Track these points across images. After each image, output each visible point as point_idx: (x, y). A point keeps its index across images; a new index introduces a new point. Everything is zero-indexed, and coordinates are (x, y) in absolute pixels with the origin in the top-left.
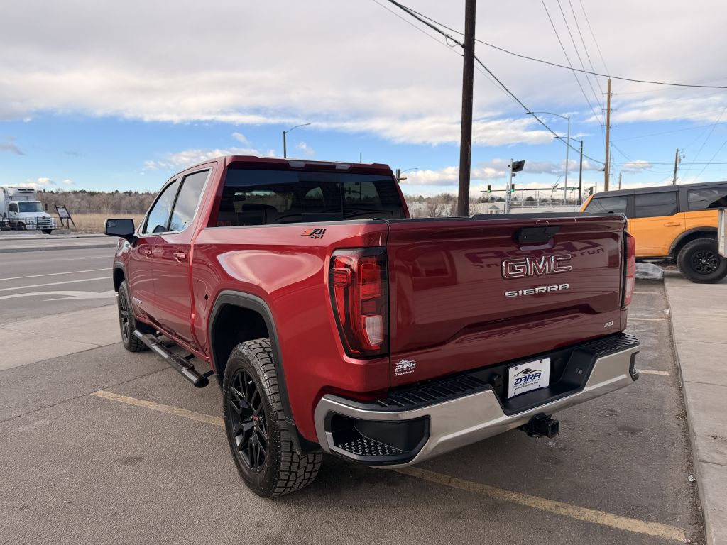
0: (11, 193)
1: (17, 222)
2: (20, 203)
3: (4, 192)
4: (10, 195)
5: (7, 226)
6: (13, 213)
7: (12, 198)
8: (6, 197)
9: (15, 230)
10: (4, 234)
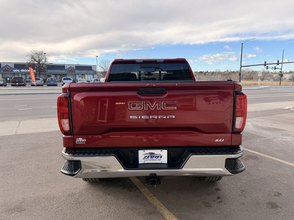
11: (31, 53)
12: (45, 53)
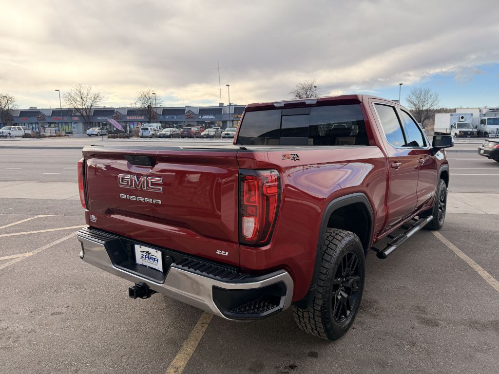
0: (484, 112)
1: (484, 131)
2: (488, 119)
3: (480, 111)
4: (484, 113)
5: (476, 134)
6: (482, 125)
7: (484, 115)
8: (480, 115)
9: (482, 137)
10: (472, 140)
11: (296, 89)
12: (315, 87)
